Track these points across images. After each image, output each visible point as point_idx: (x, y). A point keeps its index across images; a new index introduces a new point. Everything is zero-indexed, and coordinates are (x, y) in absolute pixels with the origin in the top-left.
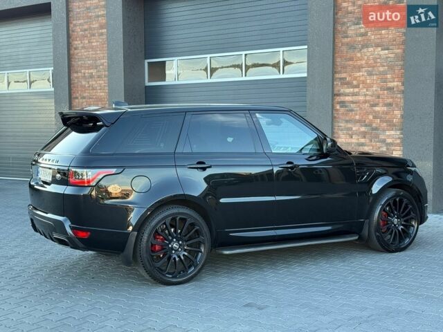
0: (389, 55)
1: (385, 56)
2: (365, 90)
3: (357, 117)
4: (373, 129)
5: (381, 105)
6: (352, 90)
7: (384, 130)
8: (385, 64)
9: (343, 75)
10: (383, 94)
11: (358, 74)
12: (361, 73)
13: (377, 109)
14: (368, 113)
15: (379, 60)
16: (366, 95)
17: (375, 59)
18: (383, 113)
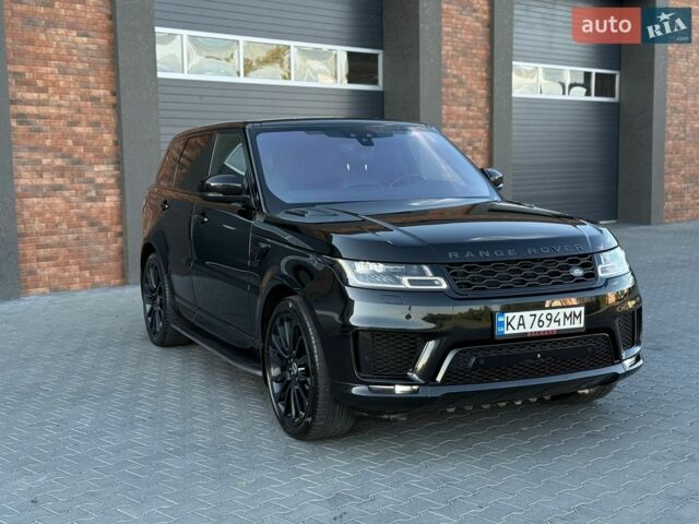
0: (90, 46)
1: (84, 47)
2: (57, 98)
3: (48, 142)
4: (74, 163)
5: (84, 123)
6: (36, 95)
7: (91, 164)
8: (85, 59)
9: (20, 69)
10: (86, 107)
11: (44, 70)
12: (49, 69)
13: (78, 129)
14: (65, 137)
15: (74, 51)
16: (59, 106)
17: (69, 49)
18: (88, 136)
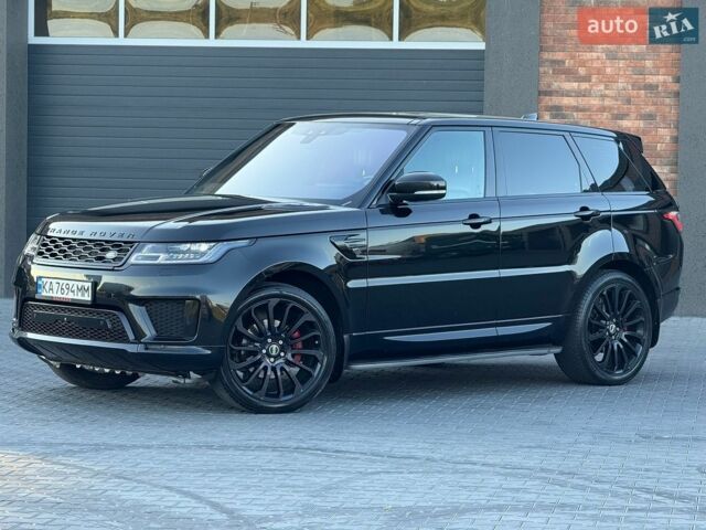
2: (602, 87)
5: (633, 116)
6: (575, 85)
9: (559, 56)
10: (638, 96)
11: (588, 55)
12: (595, 54)
16: (603, 97)
